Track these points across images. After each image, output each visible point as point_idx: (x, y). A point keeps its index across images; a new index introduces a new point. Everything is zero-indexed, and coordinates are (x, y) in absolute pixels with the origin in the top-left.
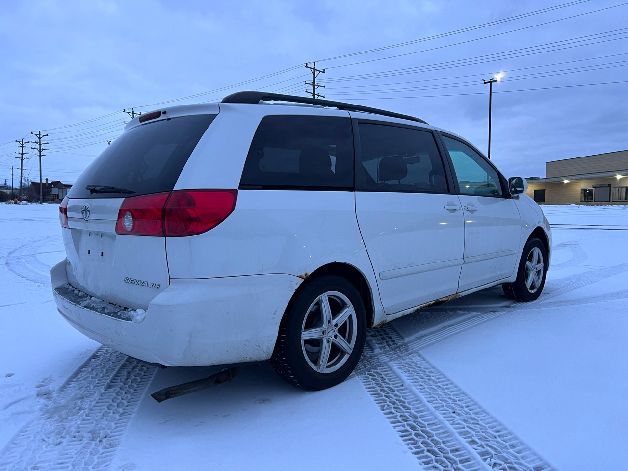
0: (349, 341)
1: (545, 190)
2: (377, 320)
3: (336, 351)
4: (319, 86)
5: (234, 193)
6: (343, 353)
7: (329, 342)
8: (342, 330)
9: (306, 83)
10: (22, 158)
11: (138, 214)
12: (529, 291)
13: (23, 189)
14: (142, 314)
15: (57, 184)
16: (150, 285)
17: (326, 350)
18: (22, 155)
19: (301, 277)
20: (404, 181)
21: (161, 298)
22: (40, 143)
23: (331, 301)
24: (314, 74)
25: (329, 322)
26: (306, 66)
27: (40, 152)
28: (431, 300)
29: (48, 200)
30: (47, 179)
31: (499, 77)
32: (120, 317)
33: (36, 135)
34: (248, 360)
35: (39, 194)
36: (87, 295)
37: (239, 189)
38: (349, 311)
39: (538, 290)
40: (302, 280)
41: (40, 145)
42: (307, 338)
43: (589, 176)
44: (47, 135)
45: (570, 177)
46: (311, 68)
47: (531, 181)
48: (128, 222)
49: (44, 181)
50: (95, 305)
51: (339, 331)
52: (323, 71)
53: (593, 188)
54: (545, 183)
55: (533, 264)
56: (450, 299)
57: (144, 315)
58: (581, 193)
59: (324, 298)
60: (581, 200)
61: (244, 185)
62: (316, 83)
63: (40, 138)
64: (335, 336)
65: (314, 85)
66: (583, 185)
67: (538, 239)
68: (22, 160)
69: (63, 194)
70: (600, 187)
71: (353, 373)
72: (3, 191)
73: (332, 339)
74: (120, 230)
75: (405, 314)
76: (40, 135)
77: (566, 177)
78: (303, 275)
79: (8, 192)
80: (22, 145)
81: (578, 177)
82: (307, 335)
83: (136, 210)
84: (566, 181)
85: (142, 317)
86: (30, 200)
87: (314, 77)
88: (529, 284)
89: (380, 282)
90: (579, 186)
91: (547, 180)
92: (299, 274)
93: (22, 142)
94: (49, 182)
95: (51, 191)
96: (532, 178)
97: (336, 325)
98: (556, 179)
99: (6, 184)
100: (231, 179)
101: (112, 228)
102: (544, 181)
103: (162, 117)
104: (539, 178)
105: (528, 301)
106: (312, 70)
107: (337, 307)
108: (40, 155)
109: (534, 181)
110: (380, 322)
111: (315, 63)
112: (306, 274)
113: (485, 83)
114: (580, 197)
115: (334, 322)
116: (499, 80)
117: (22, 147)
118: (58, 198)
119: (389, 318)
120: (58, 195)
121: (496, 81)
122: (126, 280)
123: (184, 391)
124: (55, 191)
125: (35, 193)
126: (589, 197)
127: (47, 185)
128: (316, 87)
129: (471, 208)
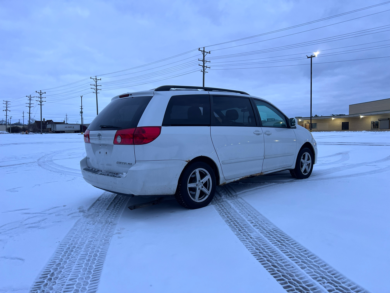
0: (208, 190)
1: (348, 122)
2: (221, 182)
3: (202, 194)
4: (207, 61)
5: (160, 128)
6: (206, 195)
7: (199, 189)
8: (205, 185)
9: (199, 60)
10: (30, 106)
11: (123, 137)
12: (303, 173)
13: (30, 125)
14: (125, 174)
15: (50, 122)
16: (127, 164)
17: (198, 193)
18: (30, 105)
19: (187, 161)
20: (237, 121)
21: (132, 168)
22: (41, 97)
23: (200, 172)
24: (204, 54)
25: (199, 181)
26: (199, 50)
27: (41, 103)
28: (248, 175)
29: (45, 132)
30: (44, 119)
31: (316, 54)
32: (116, 177)
33: (39, 93)
34: (166, 194)
35: (40, 128)
36: (98, 171)
37: (162, 126)
38: (208, 177)
39: (308, 173)
40: (187, 163)
41: (41, 99)
42: (190, 187)
43: (376, 113)
44: (45, 93)
45: (364, 114)
46: (202, 51)
47: (340, 117)
48: (119, 140)
49: (43, 120)
50: (104, 173)
51: (204, 185)
52: (209, 52)
53: (379, 120)
54: (349, 118)
55: (305, 161)
56: (258, 175)
57: (126, 175)
58: (371, 124)
59: (197, 171)
60: (371, 128)
61: (164, 125)
62: (205, 60)
63: (41, 95)
64: (202, 187)
65: (204, 61)
66: (373, 119)
67: (307, 148)
68: (30, 108)
69: (54, 128)
70: (383, 120)
71: (210, 203)
72: (18, 126)
73: (201, 188)
74: (115, 142)
75: (235, 181)
76: (41, 93)
77: (362, 114)
78: (188, 161)
79: (21, 127)
80: (30, 99)
81: (369, 114)
82: (190, 185)
83: (122, 135)
84: (361, 117)
85: (125, 176)
86: (35, 131)
87: (204, 56)
88: (303, 170)
89: (222, 165)
90: (370, 120)
91: (350, 116)
92: (186, 160)
93: (30, 97)
94: (46, 120)
95: (46, 126)
96: (340, 115)
97: (202, 183)
98: (355, 116)
99: (19, 122)
100: (158, 122)
101: (112, 142)
102: (348, 116)
103: (130, 97)
104: (345, 115)
105: (303, 179)
106: (203, 52)
107: (203, 175)
108: (41, 105)
109: (341, 117)
110: (223, 183)
111: (204, 48)
112: (189, 160)
113: (308, 58)
114: (370, 127)
115: (201, 181)
116: (316, 56)
117: (30, 100)
118: (51, 130)
119: (227, 182)
120: (51, 129)
121: (315, 56)
122: (118, 163)
123: (141, 206)
124: (49, 126)
125: (37, 128)
126: (376, 126)
127: (44, 123)
128: (205, 62)
129: (267, 133)
